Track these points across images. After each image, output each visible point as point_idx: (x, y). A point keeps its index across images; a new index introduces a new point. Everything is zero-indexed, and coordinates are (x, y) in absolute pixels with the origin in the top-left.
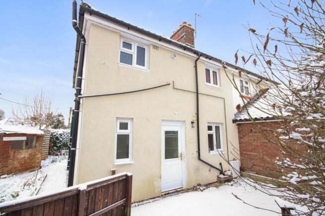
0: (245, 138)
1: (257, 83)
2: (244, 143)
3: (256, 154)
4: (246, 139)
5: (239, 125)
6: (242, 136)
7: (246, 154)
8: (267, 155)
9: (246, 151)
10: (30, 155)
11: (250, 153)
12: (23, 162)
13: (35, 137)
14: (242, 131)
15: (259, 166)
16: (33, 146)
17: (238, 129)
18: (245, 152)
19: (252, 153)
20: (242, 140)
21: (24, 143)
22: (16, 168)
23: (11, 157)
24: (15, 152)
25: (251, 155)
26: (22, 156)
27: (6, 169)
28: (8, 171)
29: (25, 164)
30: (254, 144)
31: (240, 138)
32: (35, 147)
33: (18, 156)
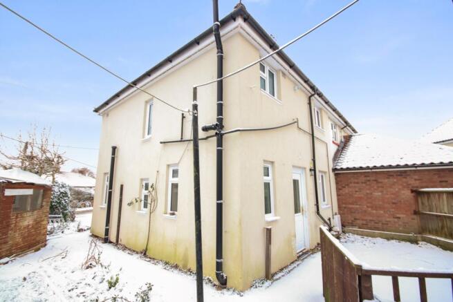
0: (344, 189)
1: (342, 129)
2: (343, 195)
3: (358, 206)
4: (346, 190)
5: (336, 175)
6: (340, 187)
7: (345, 208)
8: (372, 207)
9: (345, 204)
10: (35, 220)
11: (351, 206)
12: (26, 235)
13: (42, 191)
14: (341, 181)
15: (363, 220)
16: (38, 206)
17: (336, 179)
18: (344, 206)
19: (353, 206)
20: (341, 191)
21: (29, 200)
22: (17, 244)
23: (13, 226)
24: (17, 217)
25: (352, 208)
26: (26, 223)
27: (5, 247)
28: (7, 251)
29: (28, 237)
30: (356, 196)
31: (338, 189)
32: (42, 206)
33: (21, 224)
